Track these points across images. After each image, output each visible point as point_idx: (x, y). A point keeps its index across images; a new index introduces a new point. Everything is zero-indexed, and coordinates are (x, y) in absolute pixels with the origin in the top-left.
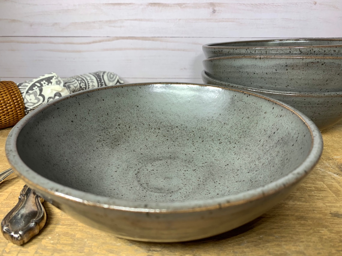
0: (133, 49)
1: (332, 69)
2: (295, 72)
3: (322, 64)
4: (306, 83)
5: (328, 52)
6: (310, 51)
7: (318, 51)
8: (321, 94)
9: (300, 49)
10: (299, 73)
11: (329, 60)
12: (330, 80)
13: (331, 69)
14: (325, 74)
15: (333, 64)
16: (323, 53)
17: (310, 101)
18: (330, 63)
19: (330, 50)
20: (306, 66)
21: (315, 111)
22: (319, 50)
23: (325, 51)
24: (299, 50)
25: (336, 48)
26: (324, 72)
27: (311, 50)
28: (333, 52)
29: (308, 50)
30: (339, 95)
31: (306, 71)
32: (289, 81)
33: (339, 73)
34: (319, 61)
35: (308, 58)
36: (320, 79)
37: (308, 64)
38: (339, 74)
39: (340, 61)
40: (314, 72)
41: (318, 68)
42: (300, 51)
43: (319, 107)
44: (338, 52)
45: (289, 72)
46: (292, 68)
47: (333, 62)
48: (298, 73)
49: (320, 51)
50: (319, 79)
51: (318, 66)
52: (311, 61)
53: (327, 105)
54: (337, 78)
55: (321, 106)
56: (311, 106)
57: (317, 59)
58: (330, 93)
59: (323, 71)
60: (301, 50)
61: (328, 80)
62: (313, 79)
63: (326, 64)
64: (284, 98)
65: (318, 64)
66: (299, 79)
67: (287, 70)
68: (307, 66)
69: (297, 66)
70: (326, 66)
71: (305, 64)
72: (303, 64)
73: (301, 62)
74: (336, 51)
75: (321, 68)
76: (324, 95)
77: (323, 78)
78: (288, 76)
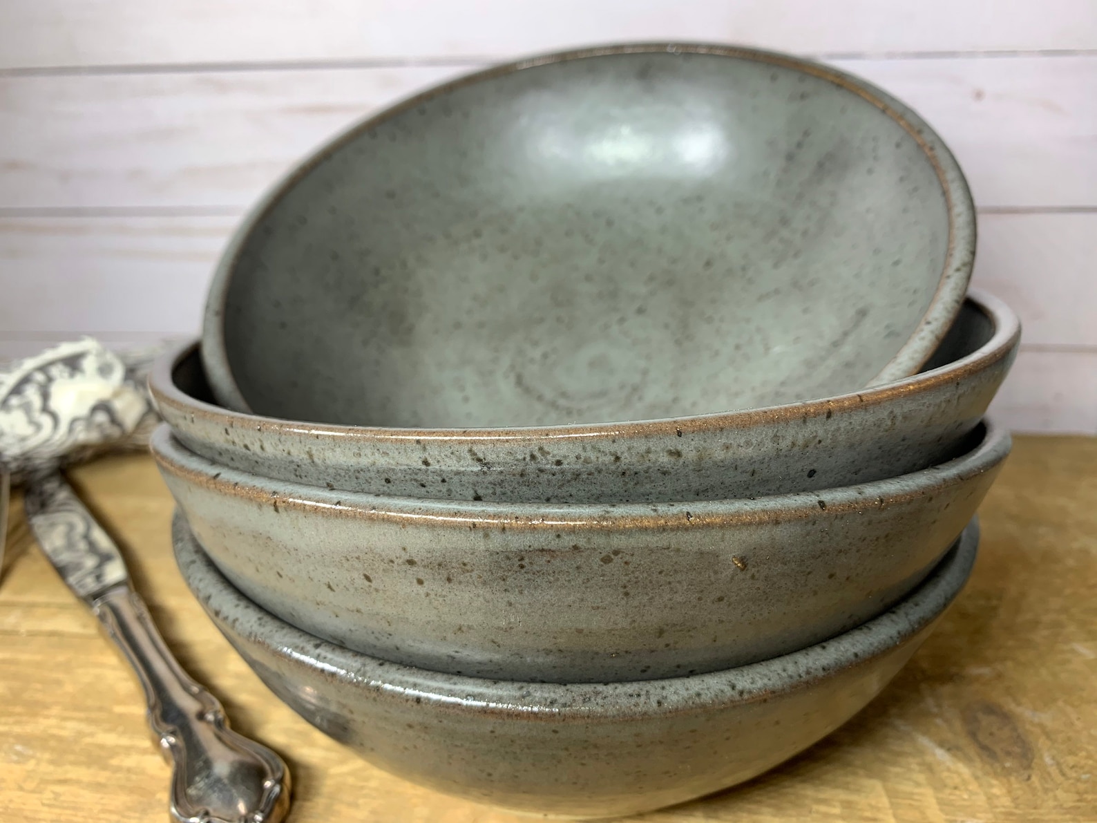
1: (671, 579)
2: (467, 596)
3: (607, 560)
7: (578, 457)
10: (487, 601)
13: (662, 578)
14: (636, 603)
15: (669, 557)
16: (613, 468)
18: (652, 551)
19: (648, 451)
20: (516, 568)
22: (583, 455)
23: (617, 459)
24: (472, 451)
25: (683, 439)
26: (627, 594)
29: (520, 457)
30: (746, 696)
31: (521, 592)
33: (719, 594)
34: (582, 542)
35: (511, 528)
36: (620, 626)
37: (522, 559)
38: (721, 599)
39: (707, 540)
40: (572, 598)
41: (583, 577)
42: (479, 460)
45: (433, 593)
46: (444, 573)
47: (666, 544)
48: (481, 599)
49: (587, 461)
50: (609, 631)
51: (586, 568)
52: (536, 545)
59: (622, 590)
60: (481, 456)
62: (579, 631)
63: (627, 558)
65: (580, 561)
66: (500, 628)
67: (420, 582)
68: (522, 567)
69: (468, 567)
70: (631, 567)
71: (508, 558)
72: (495, 557)
73: (482, 548)
74: (684, 452)
75: (603, 575)
76: (659, 703)
77: (636, 625)
78: (435, 612)
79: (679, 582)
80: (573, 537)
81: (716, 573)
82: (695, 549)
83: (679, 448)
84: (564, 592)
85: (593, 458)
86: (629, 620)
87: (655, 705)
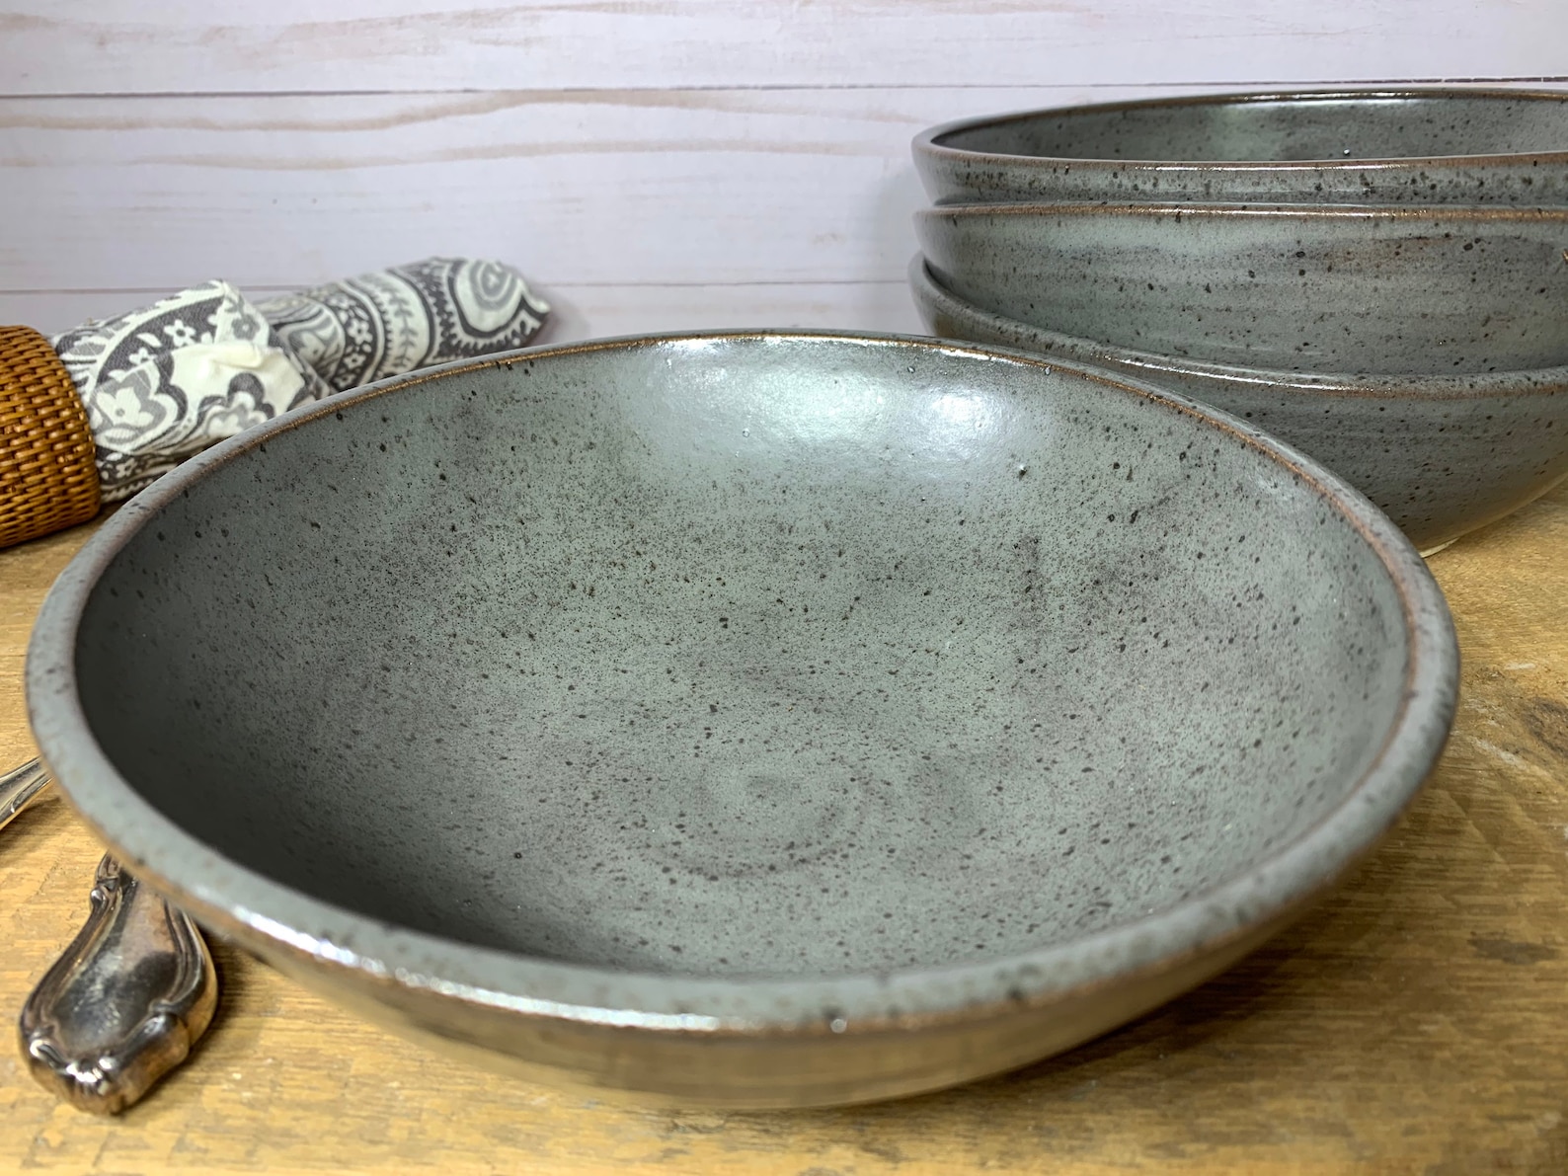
0: (585, 147)
1: (1511, 267)
2: (1340, 284)
3: (1468, 247)
4: (1391, 332)
5: (1495, 185)
6: (1414, 181)
7: (1450, 182)
8: (1458, 382)
9: (1366, 175)
10: (1356, 287)
11: (1499, 225)
12: (1502, 317)
13: (1506, 266)
14: (1478, 289)
15: (1517, 246)
16: (1475, 192)
17: (1407, 416)
18: (1505, 240)
19: (1507, 178)
20: (1392, 255)
21: (1429, 457)
22: (1455, 179)
23: (1482, 184)
24: (1362, 176)
25: (1537, 168)
26: (1474, 280)
27: (1418, 179)
28: (1518, 186)
29: (1402, 181)
30: (1539, 386)
31: (1388, 279)
32: (1309, 326)
33: (1542, 286)
34: (1453, 231)
35: (1400, 218)
36: (1458, 312)
37: (1400, 247)
38: (1542, 291)
39: (1550, 232)
40: (1430, 283)
41: (1445, 263)
42: (1367, 184)
43: (1447, 440)
44: (1545, 186)
45: (1310, 283)
46: (1327, 262)
47: (1518, 233)
48: (1352, 286)
49: (1457, 185)
50: (1448, 316)
51: (1449, 255)
52: (1416, 234)
53: (1485, 431)
54: (1532, 309)
55: (1457, 435)
56: (1411, 435)
57: (1445, 223)
58: (1498, 377)
59: (1471, 276)
60: (1369, 180)
61: (1492, 316)
62: (1424, 316)
63: (1485, 246)
64: (1288, 403)
65: (1446, 248)
66: (1358, 314)
67: (1302, 273)
68: (1397, 254)
69: (1351, 256)
70: (1485, 255)
71: (1388, 246)
72: (1378, 244)
73: (1370, 237)
74: (1534, 182)
75: (1461, 262)
76: (1471, 386)
77: (1471, 311)
78: (1305, 301)
79: (1517, 271)
80: (1448, 225)
81: (1547, 264)
82: (1538, 240)
83: (1532, 176)
84: (1425, 277)
85: (1463, 183)
86: (1468, 306)
87: (1468, 386)
